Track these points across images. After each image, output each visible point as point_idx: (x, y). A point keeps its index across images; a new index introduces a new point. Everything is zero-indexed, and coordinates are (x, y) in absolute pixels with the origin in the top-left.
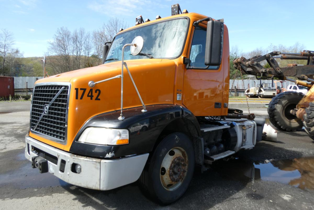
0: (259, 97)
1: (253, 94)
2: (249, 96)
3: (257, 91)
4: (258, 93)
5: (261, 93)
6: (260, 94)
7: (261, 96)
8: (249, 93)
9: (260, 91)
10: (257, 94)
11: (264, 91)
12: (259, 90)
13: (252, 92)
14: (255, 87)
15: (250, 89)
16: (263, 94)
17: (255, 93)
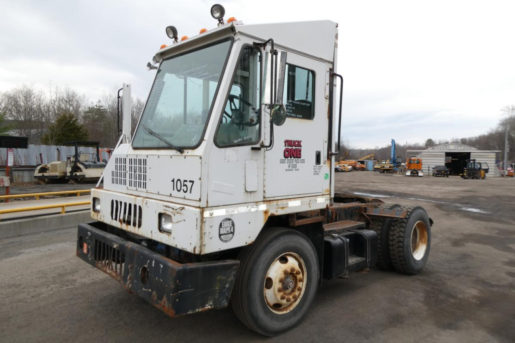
0: (73, 182)
1: (57, 176)
2: (46, 180)
3: (69, 169)
4: (71, 172)
5: (78, 174)
6: (76, 175)
7: (79, 180)
8: (46, 174)
9: (76, 169)
10: (68, 174)
11: (86, 168)
12: (72, 168)
13: (55, 170)
14: (59, 160)
15: (49, 166)
16: (85, 175)
17: (63, 173)
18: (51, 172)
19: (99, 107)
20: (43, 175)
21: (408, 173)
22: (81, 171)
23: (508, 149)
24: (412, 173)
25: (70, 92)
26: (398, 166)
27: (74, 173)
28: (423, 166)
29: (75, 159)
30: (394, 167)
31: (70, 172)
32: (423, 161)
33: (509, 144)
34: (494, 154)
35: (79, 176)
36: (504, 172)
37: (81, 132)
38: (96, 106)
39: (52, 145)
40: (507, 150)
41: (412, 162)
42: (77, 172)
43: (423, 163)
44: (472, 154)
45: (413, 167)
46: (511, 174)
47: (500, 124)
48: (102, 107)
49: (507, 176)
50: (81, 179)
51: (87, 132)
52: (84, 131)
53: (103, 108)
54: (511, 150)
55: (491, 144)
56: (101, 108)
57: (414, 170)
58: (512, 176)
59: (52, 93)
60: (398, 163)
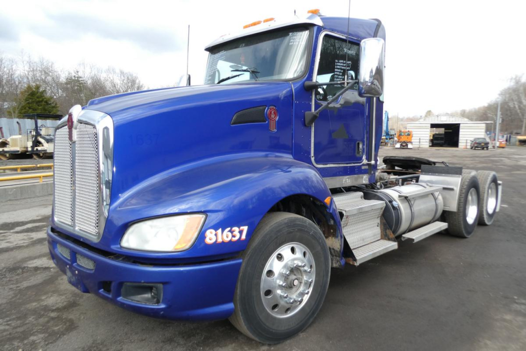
0: (35, 157)
1: (18, 151)
2: (8, 155)
3: (30, 144)
4: (33, 147)
5: (39, 148)
6: (37, 149)
7: (41, 155)
8: (6, 149)
9: (37, 143)
10: (30, 149)
11: (48, 143)
12: (33, 142)
13: (16, 145)
14: (20, 134)
15: (9, 140)
16: (46, 150)
17: (25, 148)
18: (12, 147)
19: (77, 77)
20: (3, 150)
21: (398, 145)
22: (43, 146)
23: (501, 119)
24: (401, 145)
25: (44, 61)
26: (392, 138)
27: (35, 148)
28: (413, 138)
29: (36, 133)
30: (386, 139)
31: (31, 147)
32: (414, 133)
33: (502, 114)
34: (484, 125)
35: (40, 151)
36: (495, 144)
37: (50, 104)
38: (75, 77)
39: (15, 118)
40: (499, 121)
41: (403, 134)
42: (39, 146)
43: (414, 135)
44: (461, 125)
45: (403, 139)
46: (502, 146)
47: (499, 95)
48: (81, 77)
49: (498, 147)
50: (43, 154)
51: (56, 104)
52: (53, 103)
53: (82, 79)
54: (503, 120)
55: (489, 115)
56: (80, 79)
57: (404, 142)
58: (503, 148)
59: (25, 62)
60: (391, 135)
